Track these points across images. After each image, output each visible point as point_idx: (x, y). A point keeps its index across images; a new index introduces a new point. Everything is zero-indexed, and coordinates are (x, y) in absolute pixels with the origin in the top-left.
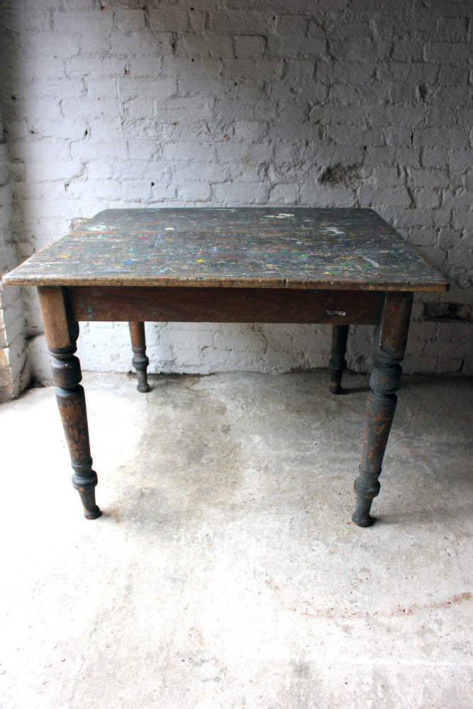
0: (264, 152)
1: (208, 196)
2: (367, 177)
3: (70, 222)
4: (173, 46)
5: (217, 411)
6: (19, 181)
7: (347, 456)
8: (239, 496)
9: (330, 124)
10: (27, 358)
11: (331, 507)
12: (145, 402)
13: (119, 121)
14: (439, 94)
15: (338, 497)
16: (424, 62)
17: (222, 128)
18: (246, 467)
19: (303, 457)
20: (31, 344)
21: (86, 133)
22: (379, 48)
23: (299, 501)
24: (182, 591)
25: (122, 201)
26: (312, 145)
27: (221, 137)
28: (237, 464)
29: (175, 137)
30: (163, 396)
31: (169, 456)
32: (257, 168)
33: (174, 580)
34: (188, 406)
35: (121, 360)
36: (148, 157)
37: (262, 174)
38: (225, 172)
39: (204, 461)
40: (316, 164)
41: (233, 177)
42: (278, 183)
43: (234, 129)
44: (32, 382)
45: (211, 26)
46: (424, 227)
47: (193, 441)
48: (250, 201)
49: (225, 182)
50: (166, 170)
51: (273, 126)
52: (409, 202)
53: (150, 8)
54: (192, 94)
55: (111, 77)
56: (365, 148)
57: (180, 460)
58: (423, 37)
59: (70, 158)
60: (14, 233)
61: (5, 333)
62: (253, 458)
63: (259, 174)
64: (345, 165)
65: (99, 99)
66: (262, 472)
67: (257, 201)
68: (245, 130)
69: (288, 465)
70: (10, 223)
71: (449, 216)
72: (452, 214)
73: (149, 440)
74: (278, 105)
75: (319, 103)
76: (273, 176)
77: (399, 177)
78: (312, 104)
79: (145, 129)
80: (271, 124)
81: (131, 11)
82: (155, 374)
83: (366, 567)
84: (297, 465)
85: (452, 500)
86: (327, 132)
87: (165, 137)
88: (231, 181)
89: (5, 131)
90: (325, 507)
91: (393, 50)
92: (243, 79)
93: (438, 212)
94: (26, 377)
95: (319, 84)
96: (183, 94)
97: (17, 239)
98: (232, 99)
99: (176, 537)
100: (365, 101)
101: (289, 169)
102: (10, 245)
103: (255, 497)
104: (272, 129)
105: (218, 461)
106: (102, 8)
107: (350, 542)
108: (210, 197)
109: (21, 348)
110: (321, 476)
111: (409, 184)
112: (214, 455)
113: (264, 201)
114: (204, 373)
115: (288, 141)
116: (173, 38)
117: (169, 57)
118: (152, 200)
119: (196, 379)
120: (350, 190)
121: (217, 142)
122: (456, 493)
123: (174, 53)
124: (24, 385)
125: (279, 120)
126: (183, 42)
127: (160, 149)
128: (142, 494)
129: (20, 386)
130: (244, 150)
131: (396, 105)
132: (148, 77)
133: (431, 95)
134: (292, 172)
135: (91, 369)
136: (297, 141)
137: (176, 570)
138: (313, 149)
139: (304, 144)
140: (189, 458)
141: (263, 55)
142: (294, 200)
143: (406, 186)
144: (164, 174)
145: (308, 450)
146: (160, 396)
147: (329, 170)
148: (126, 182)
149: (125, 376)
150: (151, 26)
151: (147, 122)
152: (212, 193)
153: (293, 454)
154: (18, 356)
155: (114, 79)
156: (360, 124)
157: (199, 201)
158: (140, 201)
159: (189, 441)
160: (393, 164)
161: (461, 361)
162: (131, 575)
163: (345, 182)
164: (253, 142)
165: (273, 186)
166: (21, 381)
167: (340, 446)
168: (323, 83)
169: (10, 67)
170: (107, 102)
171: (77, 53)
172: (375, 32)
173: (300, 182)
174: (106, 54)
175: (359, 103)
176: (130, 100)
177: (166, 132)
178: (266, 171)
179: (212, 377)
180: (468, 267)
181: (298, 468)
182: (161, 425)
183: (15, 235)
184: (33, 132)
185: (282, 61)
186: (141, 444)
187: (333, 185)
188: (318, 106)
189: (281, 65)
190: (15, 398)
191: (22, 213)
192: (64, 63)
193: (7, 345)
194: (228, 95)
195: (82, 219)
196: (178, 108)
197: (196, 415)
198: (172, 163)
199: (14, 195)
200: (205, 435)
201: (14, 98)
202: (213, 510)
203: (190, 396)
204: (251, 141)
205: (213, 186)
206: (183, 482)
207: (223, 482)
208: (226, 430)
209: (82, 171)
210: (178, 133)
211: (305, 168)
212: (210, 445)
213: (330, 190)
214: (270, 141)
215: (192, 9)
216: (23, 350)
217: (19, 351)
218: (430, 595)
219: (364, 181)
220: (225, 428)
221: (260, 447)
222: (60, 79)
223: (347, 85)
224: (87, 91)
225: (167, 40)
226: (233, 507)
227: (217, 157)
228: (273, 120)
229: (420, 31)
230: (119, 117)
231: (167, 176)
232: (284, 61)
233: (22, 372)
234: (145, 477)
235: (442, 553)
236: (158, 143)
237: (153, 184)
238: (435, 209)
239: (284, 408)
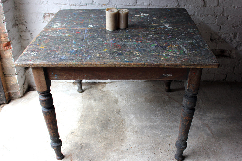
1: (108, 2)
3: (43, 15)
5: (114, 102)
7: (172, 125)
8: (125, 147)
10: (26, 77)
11: (165, 151)
12: (81, 98)
15: (168, 146)
18: (128, 131)
19: (153, 126)
20: (27, 71)
23: (151, 148)
25: (67, 5)
28: (124, 130)
30: (89, 94)
31: (93, 126)
34: (101, 99)
39: (109, 128)
44: (30, 88)
46: (210, 15)
47: (104, 118)
48: (128, 5)
52: (203, 4)
57: (98, 128)
60: (16, 20)
61: (15, 68)
62: (131, 126)
66: (135, 133)
67: (131, 4)
69: (146, 130)
71: (222, 10)
72: (223, 9)
73: (84, 118)
82: (85, 83)
84: (150, 130)
85: (219, 147)
90: (163, 151)
93: (217, 8)
94: (26, 86)
97: (18, 23)
102: (15, 27)
103: (132, 147)
105: (115, 128)
108: (109, 3)
109: (23, 73)
110: (161, 136)
112: (113, 125)
113: (134, 4)
114: (108, 82)
118: (81, 4)
119: (104, 85)
122: (221, 143)
124: (25, 90)
128: (82, 146)
129: (23, 91)
140: (102, 127)
142: (148, 3)
145: (155, 122)
146: (88, 94)
149: (72, 84)
152: (110, 1)
153: (148, 124)
154: (22, 77)
157: (104, 5)
158: (76, 5)
159: (102, 118)
161: (226, 75)
166: (24, 89)
167: (170, 119)
179: (111, 84)
180: (230, 33)
181: (151, 131)
182: (89, 110)
183: (17, 21)
186: (80, 120)
190: (21, 97)
191: (19, 11)
193: (16, 74)
195: (48, 13)
197: (105, 104)
199: (15, 2)
200: (109, 114)
202: (114, 154)
203: (101, 94)
206: (100, 139)
207: (118, 139)
208: (118, 112)
212: (111, 120)
216: (24, 74)
217: (22, 75)
220: (118, 111)
221: (133, 121)
226: (122, 152)
233: (24, 84)
234: (83, 137)
238: (215, 7)
239: (144, 100)
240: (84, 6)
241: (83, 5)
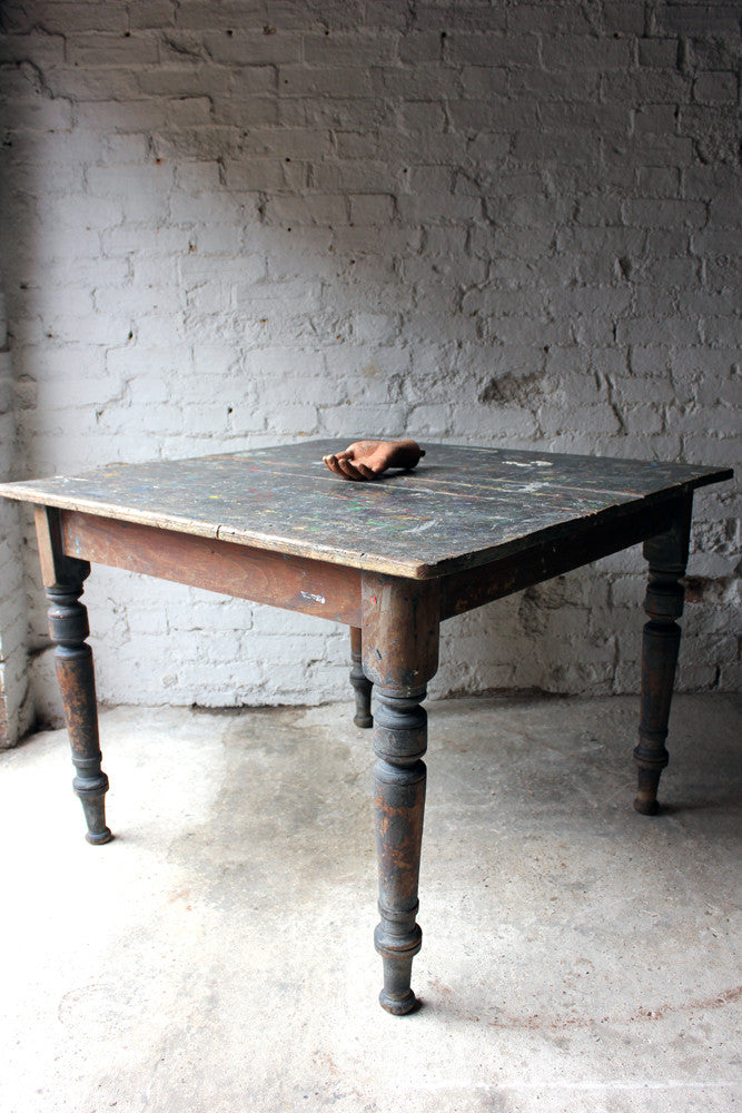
0: (396, 359)
1: (314, 425)
2: (552, 391)
4: (261, 210)
5: (336, 755)
6: (27, 407)
7: (544, 808)
9: (493, 315)
10: (30, 683)
11: (524, 878)
12: (221, 746)
13: (180, 318)
14: (648, 269)
15: (534, 865)
16: (623, 225)
17: (334, 325)
19: (477, 813)
20: (36, 662)
21: (131, 336)
22: (557, 209)
23: (473, 872)
24: (297, 1001)
25: (183, 437)
26: (467, 346)
27: (332, 338)
29: (263, 339)
30: (248, 737)
31: (264, 818)
32: (387, 383)
33: (283, 986)
34: (291, 749)
35: (180, 685)
36: (222, 369)
37: (395, 391)
38: (339, 389)
39: (320, 823)
40: (475, 375)
41: (351, 398)
42: (420, 404)
43: (351, 326)
44: (37, 724)
45: (315, 181)
47: (300, 797)
48: (378, 433)
49: (339, 404)
50: (250, 387)
51: (409, 321)
52: (616, 426)
53: (228, 160)
54: (288, 277)
55: (170, 255)
56: (546, 349)
57: (282, 823)
58: (619, 193)
59: (105, 374)
63: (389, 390)
64: (518, 374)
65: (150, 286)
67: (388, 432)
68: (368, 327)
69: (452, 823)
70: (10, 471)
71: (677, 443)
72: (681, 442)
73: (230, 798)
74: (415, 291)
75: (475, 286)
76: (411, 394)
77: (598, 390)
78: (465, 288)
79: (218, 329)
80: (406, 319)
81: (200, 163)
82: (234, 708)
83: (586, 957)
84: (468, 824)
85: (714, 862)
86: (488, 328)
87: (249, 340)
88: (349, 403)
89: (9, 334)
90: (516, 878)
91: (577, 210)
92: (362, 255)
93: (661, 441)
94: (28, 714)
95: (474, 259)
96: (276, 277)
98: (348, 284)
99: (283, 928)
100: (542, 281)
101: (435, 383)
104: (407, 325)
105: (342, 822)
106: (158, 160)
107: (557, 924)
108: (317, 428)
109: (20, 667)
110: (506, 837)
111: (615, 399)
112: (336, 815)
113: (398, 432)
114: (313, 704)
115: (432, 342)
116: (261, 200)
117: (255, 225)
118: (229, 433)
119: (300, 712)
120: (527, 411)
121: (325, 346)
122: (718, 851)
123: (262, 220)
124: (25, 727)
125: (417, 312)
126: (275, 206)
127: (242, 356)
129: (19, 729)
130: (366, 357)
131: (588, 286)
132: (222, 254)
133: (638, 271)
134: (439, 388)
135: (131, 702)
136: (445, 341)
137: (286, 973)
138: (469, 353)
139: (456, 345)
140: (295, 820)
141: (391, 221)
142: (443, 428)
143: (610, 403)
144: (247, 394)
145: (481, 802)
146: (243, 737)
147: (494, 384)
148: (189, 408)
149: (186, 711)
150: (229, 184)
151: (222, 319)
152: (319, 421)
153: (459, 809)
154: (18, 680)
155: (173, 258)
156: (536, 315)
157: (301, 433)
158: (211, 436)
159: (294, 797)
160: (588, 371)
161: (715, 670)
162: (214, 982)
163: (520, 401)
164: (380, 345)
165: (411, 410)
166: (21, 720)
167: (533, 795)
168: (480, 258)
169: (21, 243)
170: (162, 292)
171: (120, 222)
172: (551, 188)
173: (453, 401)
174: (161, 224)
175: (534, 284)
176: (196, 287)
177: (250, 332)
178: (401, 386)
179: (324, 709)
180: (713, 520)
181: (468, 828)
182: (249, 776)
184: (50, 336)
185: (419, 228)
186: (218, 803)
187: (501, 406)
188: (474, 291)
189: (418, 233)
190: (11, 747)
191: (29, 456)
192: (101, 237)
193: (2, 659)
194: (341, 278)
196: (268, 298)
197: (303, 762)
198: (259, 379)
199: (18, 429)
200: (318, 787)
201: (24, 287)
202: (338, 889)
203: (291, 737)
204: (377, 342)
205: (321, 411)
206: (290, 852)
207: (352, 850)
208: (352, 780)
209: (123, 392)
210: (268, 334)
211: (459, 381)
212: (328, 802)
213: (497, 412)
214: (405, 342)
215: (288, 160)
216: (25, 672)
217: (19, 670)
218: (689, 991)
219: (548, 397)
220: (350, 778)
222: (95, 259)
223: (514, 260)
224: (133, 275)
225: (251, 203)
226: (370, 883)
227: (326, 368)
228: (408, 313)
229: (614, 185)
230: (180, 313)
231: (251, 398)
232: (423, 228)
233: (22, 706)
234: (227, 847)
235: (704, 933)
236: (238, 348)
237: (230, 410)
238: (655, 435)
239: (441, 747)
240: (238, 440)
241: (234, 437)
